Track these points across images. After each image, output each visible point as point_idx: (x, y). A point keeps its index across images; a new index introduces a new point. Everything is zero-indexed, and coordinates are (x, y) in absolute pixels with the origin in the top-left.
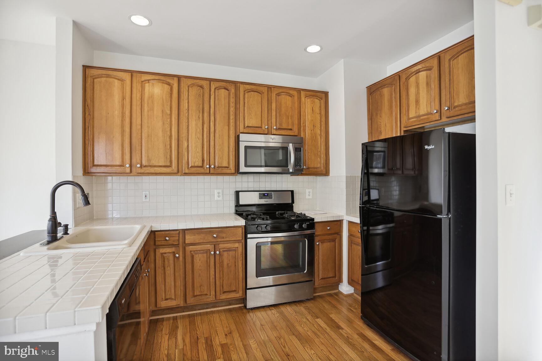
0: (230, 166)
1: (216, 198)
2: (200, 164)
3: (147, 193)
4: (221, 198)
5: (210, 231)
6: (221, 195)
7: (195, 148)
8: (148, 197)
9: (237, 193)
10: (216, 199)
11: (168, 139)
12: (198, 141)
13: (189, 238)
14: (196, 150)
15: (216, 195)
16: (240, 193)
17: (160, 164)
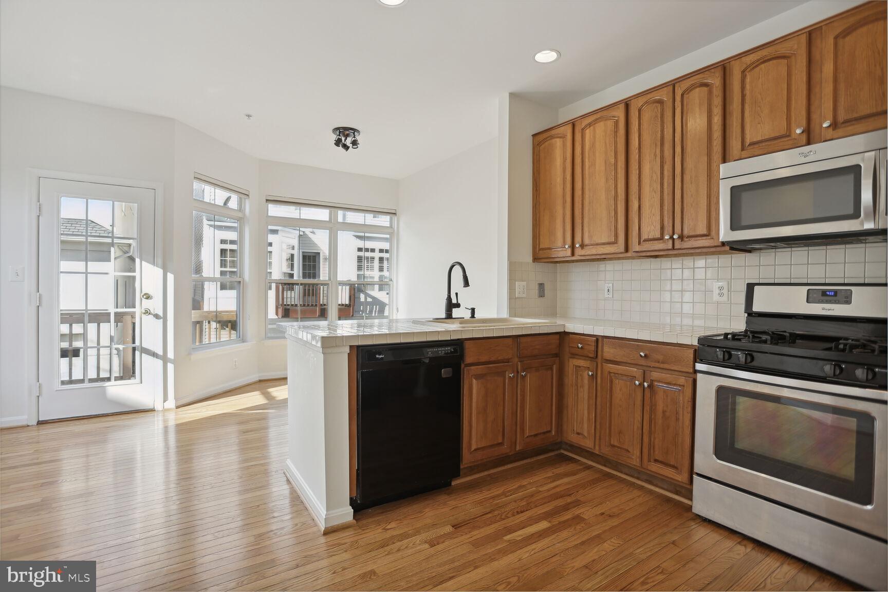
0: (712, 233)
1: (716, 297)
2: (658, 235)
3: (611, 285)
4: (725, 298)
5: (638, 345)
6: (725, 291)
7: (649, 209)
8: (611, 292)
9: (750, 288)
10: (714, 300)
11: (612, 202)
12: (654, 196)
13: (608, 351)
14: (651, 211)
15: (716, 292)
16: (756, 288)
17: (603, 241)
